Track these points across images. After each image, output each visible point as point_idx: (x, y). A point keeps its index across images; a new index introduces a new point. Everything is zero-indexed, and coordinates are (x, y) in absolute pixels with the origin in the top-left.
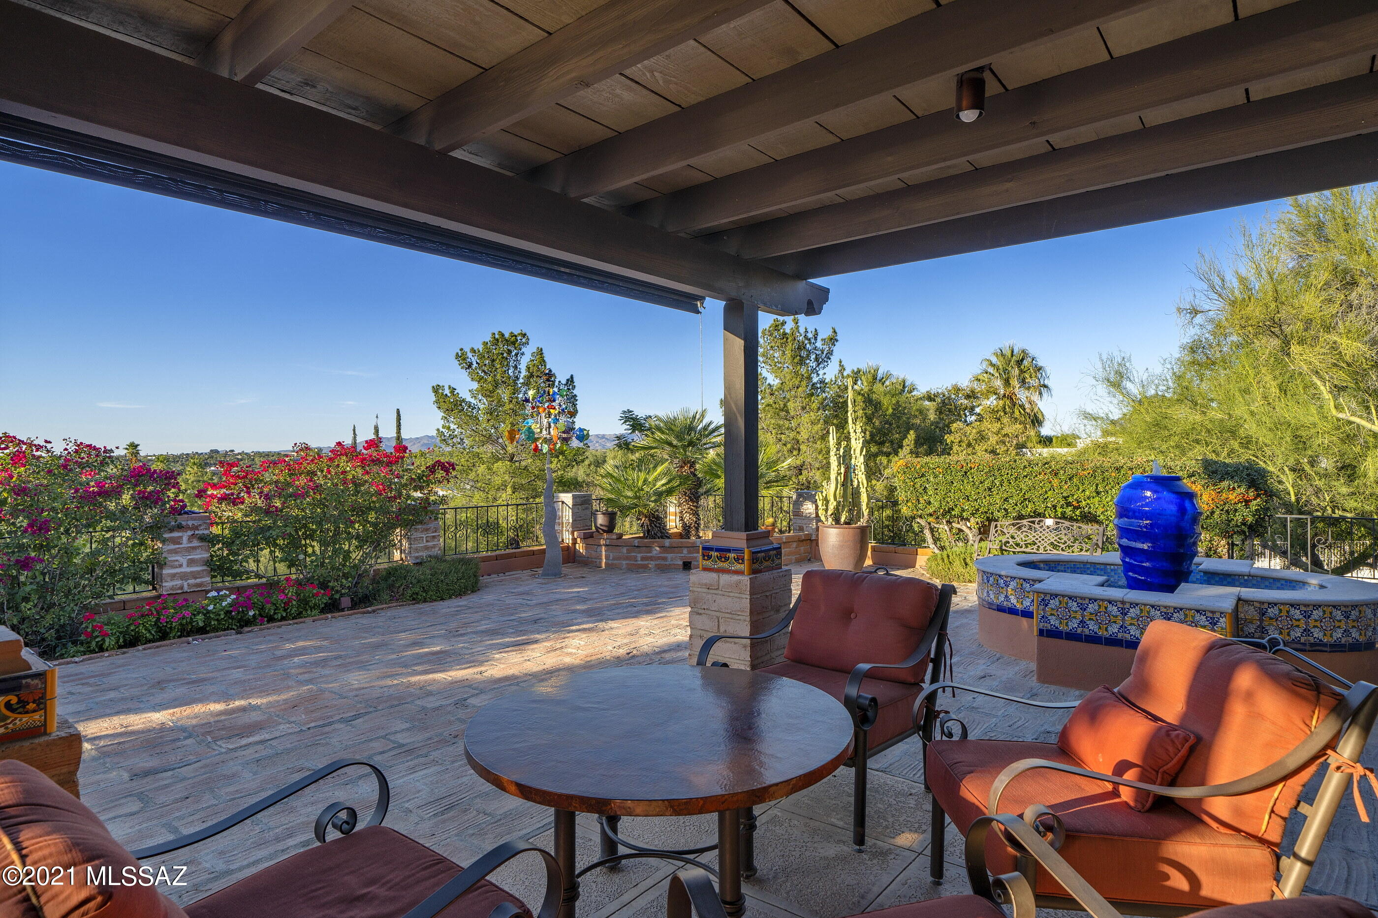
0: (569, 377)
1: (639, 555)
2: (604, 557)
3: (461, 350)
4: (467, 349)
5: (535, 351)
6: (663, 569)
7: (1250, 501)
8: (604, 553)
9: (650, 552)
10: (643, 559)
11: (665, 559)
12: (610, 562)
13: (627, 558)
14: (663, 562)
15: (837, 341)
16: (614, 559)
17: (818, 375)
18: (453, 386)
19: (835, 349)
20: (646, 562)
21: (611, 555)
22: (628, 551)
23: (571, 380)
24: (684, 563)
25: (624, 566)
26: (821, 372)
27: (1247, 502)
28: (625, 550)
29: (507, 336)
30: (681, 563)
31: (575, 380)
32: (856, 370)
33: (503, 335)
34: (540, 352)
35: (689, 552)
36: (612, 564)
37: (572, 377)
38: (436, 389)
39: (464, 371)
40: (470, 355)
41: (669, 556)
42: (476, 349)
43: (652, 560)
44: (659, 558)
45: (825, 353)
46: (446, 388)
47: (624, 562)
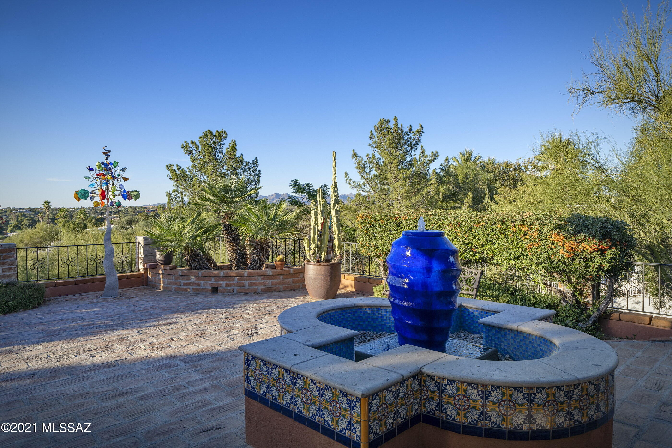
0: (254, 159)
1: (183, 282)
2: (162, 282)
3: (186, 142)
4: (189, 142)
5: (231, 142)
6: (198, 292)
7: (606, 250)
8: (162, 279)
9: (189, 280)
10: (185, 284)
11: (199, 285)
12: (166, 286)
13: (175, 284)
14: (198, 287)
15: (423, 133)
16: (168, 284)
17: (411, 155)
18: (179, 165)
19: (422, 138)
20: (186, 287)
21: (166, 280)
22: (176, 279)
23: (255, 162)
24: (213, 288)
25: (174, 289)
26: (413, 154)
27: (602, 252)
28: (173, 278)
29: (214, 133)
30: (210, 288)
31: (258, 161)
32: (435, 152)
33: (211, 132)
34: (234, 143)
35: (216, 280)
36: (167, 288)
37: (256, 158)
38: (169, 167)
39: (187, 155)
40: (190, 145)
41: (202, 283)
42: (193, 141)
43: (191, 286)
44: (195, 284)
45: (416, 140)
46: (175, 166)
47: (173, 287)
